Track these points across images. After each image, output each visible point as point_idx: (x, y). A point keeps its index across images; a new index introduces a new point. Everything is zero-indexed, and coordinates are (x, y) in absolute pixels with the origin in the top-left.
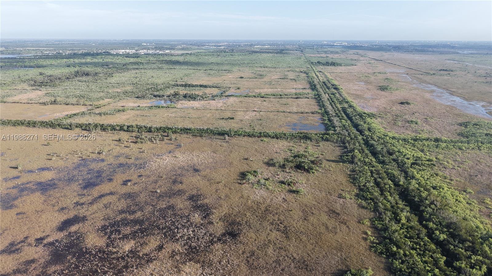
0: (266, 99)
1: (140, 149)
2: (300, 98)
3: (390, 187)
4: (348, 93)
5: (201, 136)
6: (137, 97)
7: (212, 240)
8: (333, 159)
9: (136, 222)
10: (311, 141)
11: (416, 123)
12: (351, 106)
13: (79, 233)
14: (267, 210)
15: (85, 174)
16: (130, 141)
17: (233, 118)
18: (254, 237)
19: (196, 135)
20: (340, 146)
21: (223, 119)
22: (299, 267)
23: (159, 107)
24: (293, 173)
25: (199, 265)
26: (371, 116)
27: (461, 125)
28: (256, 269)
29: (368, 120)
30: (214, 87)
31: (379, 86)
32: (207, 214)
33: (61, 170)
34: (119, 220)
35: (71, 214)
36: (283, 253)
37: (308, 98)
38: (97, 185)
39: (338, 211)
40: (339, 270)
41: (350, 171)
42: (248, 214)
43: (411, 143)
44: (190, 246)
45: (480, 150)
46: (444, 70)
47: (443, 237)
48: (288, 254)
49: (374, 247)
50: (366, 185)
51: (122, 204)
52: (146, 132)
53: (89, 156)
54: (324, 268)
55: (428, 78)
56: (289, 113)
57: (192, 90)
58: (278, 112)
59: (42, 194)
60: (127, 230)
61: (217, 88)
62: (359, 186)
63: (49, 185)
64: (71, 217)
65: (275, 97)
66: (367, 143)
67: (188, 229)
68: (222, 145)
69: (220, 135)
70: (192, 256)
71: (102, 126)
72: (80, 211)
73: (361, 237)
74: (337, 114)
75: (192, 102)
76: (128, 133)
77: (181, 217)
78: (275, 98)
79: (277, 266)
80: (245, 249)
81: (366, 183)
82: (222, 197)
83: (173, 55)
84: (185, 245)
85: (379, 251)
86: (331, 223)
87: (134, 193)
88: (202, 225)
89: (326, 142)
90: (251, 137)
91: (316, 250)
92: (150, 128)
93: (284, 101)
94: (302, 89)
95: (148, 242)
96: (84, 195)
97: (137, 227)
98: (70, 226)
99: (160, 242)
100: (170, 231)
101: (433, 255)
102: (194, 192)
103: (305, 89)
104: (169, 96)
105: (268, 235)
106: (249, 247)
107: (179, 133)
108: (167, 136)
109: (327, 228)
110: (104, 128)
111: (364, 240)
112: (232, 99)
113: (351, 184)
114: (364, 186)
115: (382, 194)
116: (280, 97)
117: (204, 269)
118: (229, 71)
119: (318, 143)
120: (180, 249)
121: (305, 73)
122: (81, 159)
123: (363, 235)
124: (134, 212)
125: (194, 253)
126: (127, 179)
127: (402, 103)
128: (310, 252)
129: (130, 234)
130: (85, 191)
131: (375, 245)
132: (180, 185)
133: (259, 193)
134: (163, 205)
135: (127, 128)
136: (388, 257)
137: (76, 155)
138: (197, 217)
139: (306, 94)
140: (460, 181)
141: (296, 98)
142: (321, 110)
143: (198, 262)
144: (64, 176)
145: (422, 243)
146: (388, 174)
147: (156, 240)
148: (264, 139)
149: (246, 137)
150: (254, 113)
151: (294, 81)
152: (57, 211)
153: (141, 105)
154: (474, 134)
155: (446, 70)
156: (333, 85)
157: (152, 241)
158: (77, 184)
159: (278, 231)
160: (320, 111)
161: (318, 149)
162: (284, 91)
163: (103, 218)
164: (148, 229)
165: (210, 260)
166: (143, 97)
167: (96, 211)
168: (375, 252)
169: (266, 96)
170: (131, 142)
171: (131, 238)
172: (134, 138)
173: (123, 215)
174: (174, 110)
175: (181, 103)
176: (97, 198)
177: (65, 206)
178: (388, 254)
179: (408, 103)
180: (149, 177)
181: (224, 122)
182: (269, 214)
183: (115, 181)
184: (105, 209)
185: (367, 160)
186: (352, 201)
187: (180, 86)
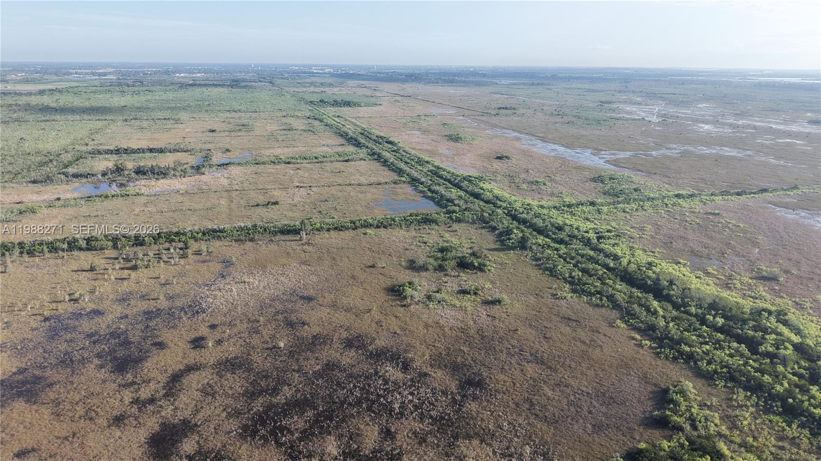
0: (298, 166)
1: (156, 278)
2: (352, 160)
3: (605, 273)
4: (414, 149)
5: (252, 240)
6: (34, 182)
7: (453, 398)
8: (493, 246)
9: (298, 405)
10: (437, 224)
11: (545, 184)
12: (438, 168)
13: (208, 452)
14: (483, 337)
15: (87, 344)
16: (117, 268)
17: (276, 203)
18: (506, 378)
19: (240, 240)
20: (484, 228)
21: (257, 205)
22: (605, 402)
23: (106, 197)
24: (464, 276)
25: (476, 442)
26: (480, 179)
27: (594, 180)
28: (557, 421)
29: (481, 184)
30: (179, 151)
31: (446, 136)
32: (403, 363)
33: (19, 347)
34: (261, 409)
35: (152, 424)
36: (568, 391)
37: (365, 160)
38: (140, 360)
39: (574, 318)
40: (651, 392)
41: (533, 260)
42: (465, 349)
43: (567, 212)
44: (431, 417)
45: (645, 210)
46: (503, 108)
47: (720, 321)
48: (576, 391)
49: (660, 353)
50: (573, 275)
51: (236, 383)
52: (133, 245)
53: (57, 310)
54: (633, 395)
55: (494, 120)
56: (359, 185)
57: (140, 159)
58: (339, 185)
59: (28, 401)
60: (297, 422)
61: (185, 152)
62: (565, 279)
63: (24, 383)
64: (157, 428)
65: (308, 161)
66: (514, 218)
67: (400, 393)
68: (306, 250)
69: (285, 234)
70: (451, 431)
71: (21, 245)
72: (163, 414)
73: (632, 344)
74: (431, 180)
75: (162, 181)
76: (94, 252)
77: (367, 377)
78: (311, 163)
79: (579, 410)
80: (512, 399)
81: (571, 274)
82: (398, 332)
83: (22, 94)
84: (421, 419)
85: (671, 356)
86: (582, 334)
87: (236, 358)
88: (412, 380)
89: (460, 224)
90: (341, 230)
91: (601, 376)
92: (135, 237)
93: (328, 166)
94: (339, 145)
95: (357, 431)
96: (133, 383)
97: (310, 413)
98: (173, 445)
99: (376, 426)
100: (374, 403)
101: (731, 345)
102: (345, 335)
103: (343, 145)
104: (104, 175)
105: (522, 370)
106: (516, 395)
107: (203, 240)
108: (187, 248)
109: (584, 343)
110: (29, 250)
111: (639, 347)
112: (235, 171)
113: (550, 278)
114: (570, 276)
115: (603, 284)
116: (317, 161)
117: (490, 445)
118: (177, 121)
119: (450, 227)
120: (421, 426)
121: (316, 119)
122: (39, 318)
123: (633, 342)
124: (275, 391)
125: (450, 426)
126: (193, 337)
127: (498, 158)
128: (597, 381)
129: (311, 428)
130: (129, 376)
131: (659, 350)
132: (306, 327)
133: (445, 314)
134: (313, 365)
135: (87, 244)
136: (686, 362)
137: (23, 313)
138: (392, 372)
139: (355, 154)
140: (662, 252)
141: (346, 161)
142: (402, 176)
143: (469, 437)
144: (44, 358)
145: (706, 334)
146: (582, 256)
147: (368, 424)
148: (368, 231)
149: (332, 232)
150: (303, 192)
151: (310, 133)
152: (109, 426)
153: (62, 197)
154: (621, 190)
155: (506, 108)
156: (381, 137)
157: (362, 427)
158: (93, 366)
159: (528, 362)
160: (403, 179)
161: (457, 235)
162: (314, 150)
163: (224, 414)
164: (333, 411)
165: (484, 429)
166: (48, 180)
167: (196, 406)
168: (667, 358)
169: (293, 161)
170: (122, 269)
171: (320, 433)
172: (121, 261)
173: (261, 400)
174: (143, 199)
175: (145, 186)
176: (168, 383)
177: (116, 413)
178: (685, 357)
179: (507, 158)
180: (231, 325)
181: (267, 212)
182: (492, 342)
183: (170, 344)
184: (210, 398)
185: (540, 241)
186: (576, 300)
187: (106, 153)
